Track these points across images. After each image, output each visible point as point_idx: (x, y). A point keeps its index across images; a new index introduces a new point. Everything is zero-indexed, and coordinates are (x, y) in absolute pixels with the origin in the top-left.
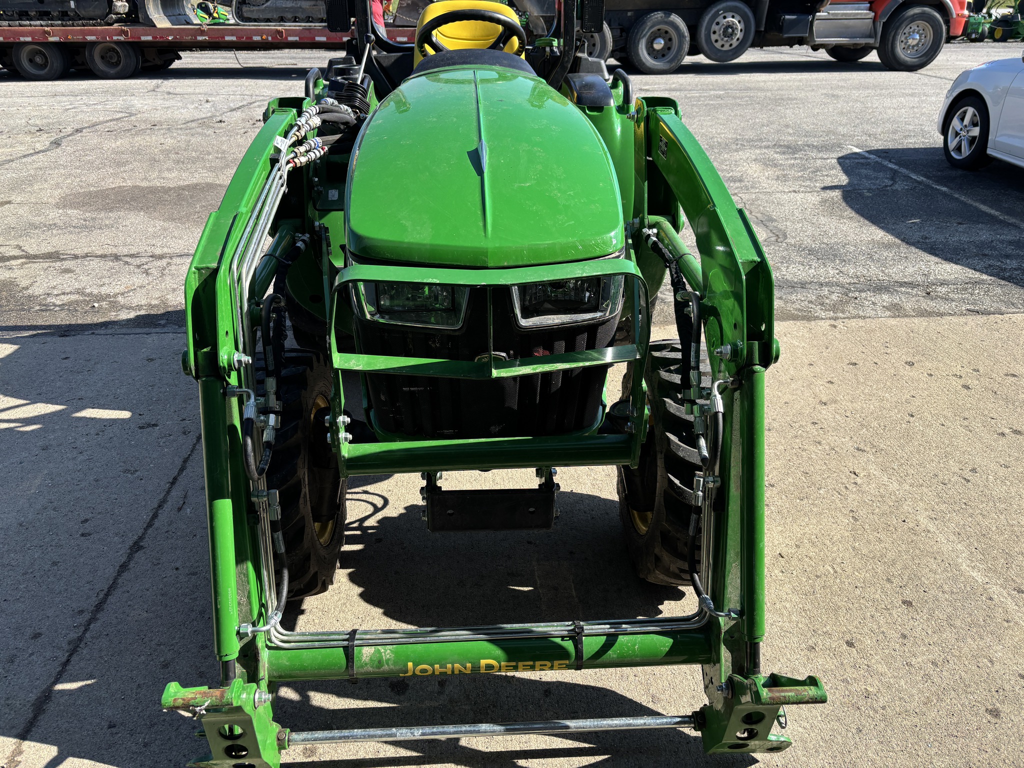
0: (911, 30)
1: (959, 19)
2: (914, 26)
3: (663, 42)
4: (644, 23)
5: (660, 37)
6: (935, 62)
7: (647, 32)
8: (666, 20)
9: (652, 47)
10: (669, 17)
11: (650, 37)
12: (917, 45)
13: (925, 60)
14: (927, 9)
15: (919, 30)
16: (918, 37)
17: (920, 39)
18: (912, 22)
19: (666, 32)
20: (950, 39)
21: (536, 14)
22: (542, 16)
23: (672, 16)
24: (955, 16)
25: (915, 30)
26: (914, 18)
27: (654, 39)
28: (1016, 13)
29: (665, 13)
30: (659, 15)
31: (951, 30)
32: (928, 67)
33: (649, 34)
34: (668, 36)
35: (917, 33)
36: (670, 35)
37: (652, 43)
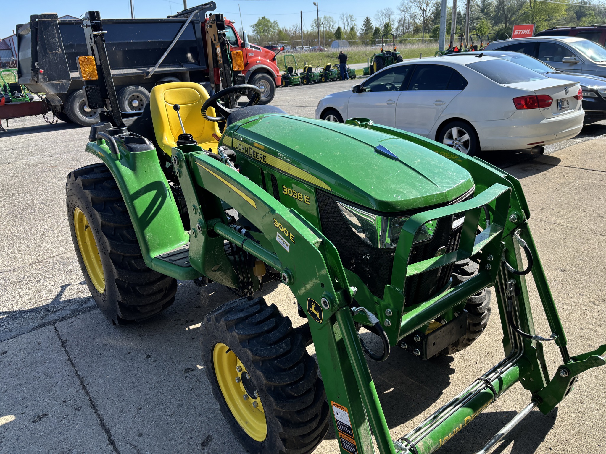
0: (260, 85)
1: (278, 78)
2: (260, 82)
3: (138, 102)
4: (124, 93)
5: (135, 99)
6: (274, 99)
7: (127, 98)
8: (137, 90)
9: (132, 106)
10: (138, 88)
11: (129, 100)
12: (264, 91)
13: (270, 98)
14: (264, 74)
15: (263, 85)
16: (263, 88)
17: (265, 89)
18: (259, 81)
19: (138, 97)
20: (277, 87)
21: (52, 93)
22: (57, 94)
23: (139, 88)
24: (276, 77)
25: (261, 85)
26: (260, 79)
27: (132, 101)
28: (288, 74)
29: (135, 87)
30: (132, 88)
31: (277, 83)
32: (272, 101)
33: (128, 98)
34: (139, 99)
35: (263, 86)
36: (140, 97)
37: (131, 104)
